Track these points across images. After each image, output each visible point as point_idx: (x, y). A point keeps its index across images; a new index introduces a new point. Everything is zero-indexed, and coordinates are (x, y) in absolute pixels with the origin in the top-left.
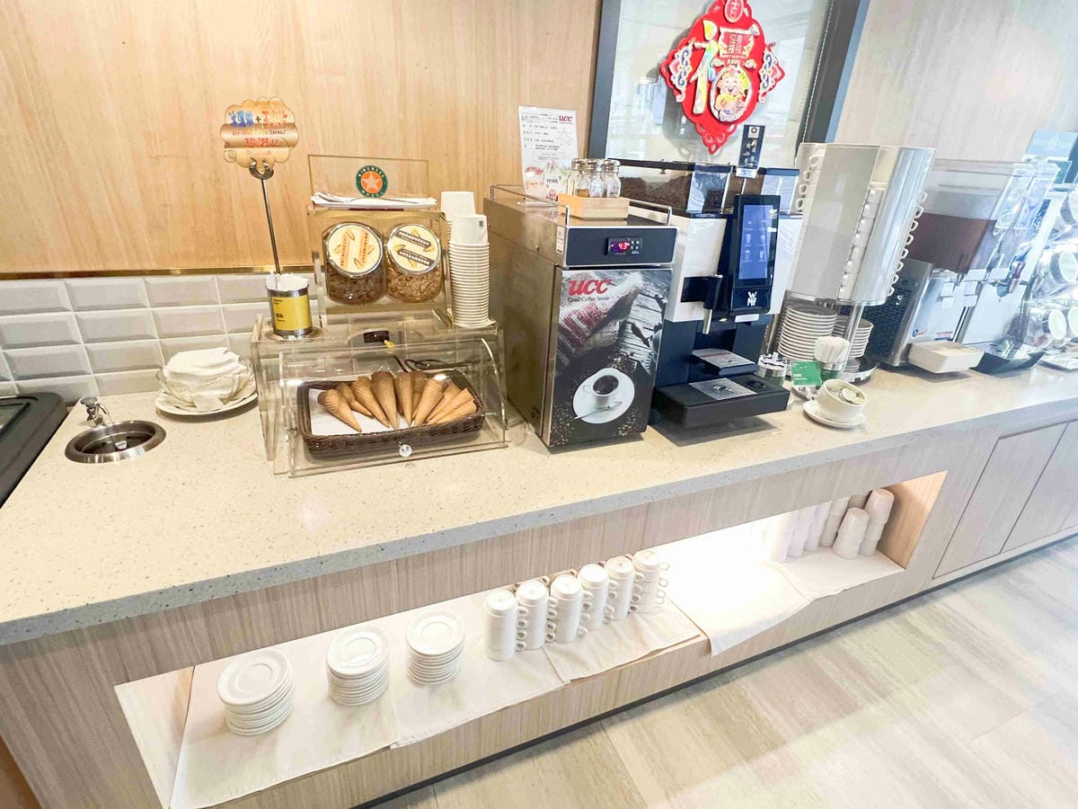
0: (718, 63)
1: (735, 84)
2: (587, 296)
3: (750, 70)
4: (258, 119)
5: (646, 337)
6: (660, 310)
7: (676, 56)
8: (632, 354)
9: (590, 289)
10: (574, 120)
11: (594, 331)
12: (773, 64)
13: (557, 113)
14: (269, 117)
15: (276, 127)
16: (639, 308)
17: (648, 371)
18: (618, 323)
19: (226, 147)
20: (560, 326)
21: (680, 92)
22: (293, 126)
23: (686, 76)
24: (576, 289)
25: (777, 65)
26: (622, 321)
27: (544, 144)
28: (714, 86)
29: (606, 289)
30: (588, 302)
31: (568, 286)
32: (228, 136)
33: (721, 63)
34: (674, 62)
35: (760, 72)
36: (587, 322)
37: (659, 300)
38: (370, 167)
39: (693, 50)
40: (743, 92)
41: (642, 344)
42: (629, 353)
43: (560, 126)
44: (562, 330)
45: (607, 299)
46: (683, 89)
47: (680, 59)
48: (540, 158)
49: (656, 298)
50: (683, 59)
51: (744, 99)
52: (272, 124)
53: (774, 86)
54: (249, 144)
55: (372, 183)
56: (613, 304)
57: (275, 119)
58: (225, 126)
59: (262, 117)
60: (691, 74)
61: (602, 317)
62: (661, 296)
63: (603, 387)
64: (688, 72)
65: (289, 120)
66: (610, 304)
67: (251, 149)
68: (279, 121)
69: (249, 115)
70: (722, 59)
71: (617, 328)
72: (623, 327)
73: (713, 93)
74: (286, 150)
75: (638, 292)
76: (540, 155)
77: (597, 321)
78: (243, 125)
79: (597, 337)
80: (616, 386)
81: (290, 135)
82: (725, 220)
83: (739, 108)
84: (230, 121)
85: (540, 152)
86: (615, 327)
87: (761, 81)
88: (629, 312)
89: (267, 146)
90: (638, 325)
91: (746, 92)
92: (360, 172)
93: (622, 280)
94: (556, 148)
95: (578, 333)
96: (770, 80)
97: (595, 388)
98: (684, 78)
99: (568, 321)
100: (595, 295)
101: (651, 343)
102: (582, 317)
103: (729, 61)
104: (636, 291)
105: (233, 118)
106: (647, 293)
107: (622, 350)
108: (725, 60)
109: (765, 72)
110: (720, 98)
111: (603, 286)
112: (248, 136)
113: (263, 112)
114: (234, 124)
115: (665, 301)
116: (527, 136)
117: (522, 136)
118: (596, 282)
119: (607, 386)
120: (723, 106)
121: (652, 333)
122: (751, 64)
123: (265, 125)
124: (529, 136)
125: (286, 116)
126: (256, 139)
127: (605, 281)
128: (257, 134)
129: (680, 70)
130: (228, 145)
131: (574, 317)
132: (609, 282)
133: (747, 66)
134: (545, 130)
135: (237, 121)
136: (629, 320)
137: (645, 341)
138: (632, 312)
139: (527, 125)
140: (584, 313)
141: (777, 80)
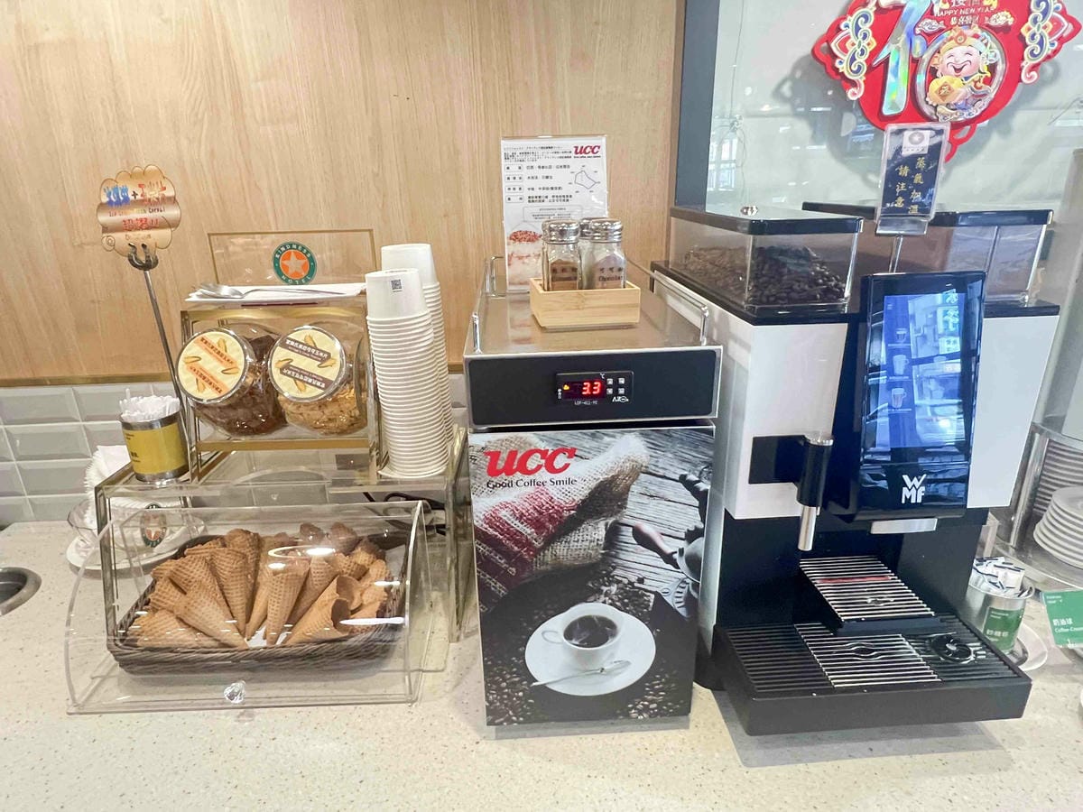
0: (930, 25)
1: (968, 58)
2: (527, 478)
3: (1001, 33)
4: (135, 194)
5: (668, 550)
6: (696, 503)
7: (842, 27)
8: (641, 581)
9: (531, 464)
10: (603, 152)
11: (550, 540)
12: (1052, 13)
13: (569, 144)
14: (145, 190)
15: (155, 203)
16: (645, 500)
17: (682, 611)
18: (602, 525)
19: (103, 232)
20: (477, 530)
21: (854, 84)
22: (173, 201)
23: (866, 56)
24: (501, 464)
25: (1063, 13)
26: (610, 521)
27: (543, 193)
28: (923, 68)
29: (567, 466)
30: (531, 489)
31: (484, 462)
32: (104, 218)
33: (935, 26)
34: (840, 36)
35: (1023, 30)
36: (537, 524)
37: (690, 486)
38: (291, 245)
39: (875, 12)
40: (985, 69)
41: (661, 563)
42: (634, 579)
43: (576, 163)
44: (482, 536)
45: (570, 482)
46: (860, 78)
47: (851, 31)
48: (537, 217)
49: (683, 479)
50: (857, 28)
51: (988, 81)
52: (150, 200)
53: (1055, 52)
54: (127, 227)
55: (294, 264)
56: (587, 492)
57: (153, 194)
58: (102, 206)
59: (139, 192)
60: (874, 53)
61: (566, 514)
62: (692, 477)
63: (585, 635)
64: (869, 49)
65: (169, 193)
66: (579, 492)
67: (129, 233)
68: (157, 195)
69: (124, 190)
70: (938, 20)
71: (601, 533)
72: (613, 533)
73: (921, 79)
74: (167, 232)
75: (637, 471)
76: (536, 211)
77: (558, 524)
78: (119, 203)
79: (560, 549)
80: (614, 635)
81: (171, 213)
82: (845, 326)
83: (979, 97)
84: (105, 199)
85: (535, 208)
86: (596, 532)
87: (1026, 46)
88: (623, 506)
89: (147, 229)
90: (647, 529)
91: (992, 68)
92: (277, 252)
93: (599, 451)
94: (566, 198)
95: (517, 543)
96: (1047, 40)
97: (569, 634)
98: (861, 60)
99: (492, 520)
100: (544, 475)
101: (682, 562)
102: (522, 515)
103: (953, 21)
104: (633, 469)
105: (109, 196)
106: (661, 472)
107: (617, 572)
108: (946, 19)
109: (1034, 29)
110: (935, 85)
111: (560, 461)
112: (124, 217)
113: (140, 186)
114: (110, 202)
115: (704, 486)
116: (512, 183)
117: (505, 184)
118: (544, 453)
119: (594, 633)
120: (943, 97)
121: (682, 544)
122: (1004, 18)
123: (143, 201)
124: (517, 183)
125: (165, 189)
126: (134, 219)
127: (563, 450)
128: (135, 214)
129: (851, 50)
130: (106, 229)
131: (505, 514)
132: (572, 453)
133: (993, 23)
134: (546, 172)
135: (113, 199)
136: (625, 520)
137: (668, 558)
138: (630, 505)
139: (514, 167)
140: (527, 507)
141: (1062, 40)
